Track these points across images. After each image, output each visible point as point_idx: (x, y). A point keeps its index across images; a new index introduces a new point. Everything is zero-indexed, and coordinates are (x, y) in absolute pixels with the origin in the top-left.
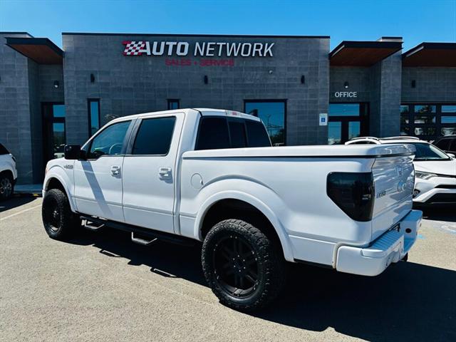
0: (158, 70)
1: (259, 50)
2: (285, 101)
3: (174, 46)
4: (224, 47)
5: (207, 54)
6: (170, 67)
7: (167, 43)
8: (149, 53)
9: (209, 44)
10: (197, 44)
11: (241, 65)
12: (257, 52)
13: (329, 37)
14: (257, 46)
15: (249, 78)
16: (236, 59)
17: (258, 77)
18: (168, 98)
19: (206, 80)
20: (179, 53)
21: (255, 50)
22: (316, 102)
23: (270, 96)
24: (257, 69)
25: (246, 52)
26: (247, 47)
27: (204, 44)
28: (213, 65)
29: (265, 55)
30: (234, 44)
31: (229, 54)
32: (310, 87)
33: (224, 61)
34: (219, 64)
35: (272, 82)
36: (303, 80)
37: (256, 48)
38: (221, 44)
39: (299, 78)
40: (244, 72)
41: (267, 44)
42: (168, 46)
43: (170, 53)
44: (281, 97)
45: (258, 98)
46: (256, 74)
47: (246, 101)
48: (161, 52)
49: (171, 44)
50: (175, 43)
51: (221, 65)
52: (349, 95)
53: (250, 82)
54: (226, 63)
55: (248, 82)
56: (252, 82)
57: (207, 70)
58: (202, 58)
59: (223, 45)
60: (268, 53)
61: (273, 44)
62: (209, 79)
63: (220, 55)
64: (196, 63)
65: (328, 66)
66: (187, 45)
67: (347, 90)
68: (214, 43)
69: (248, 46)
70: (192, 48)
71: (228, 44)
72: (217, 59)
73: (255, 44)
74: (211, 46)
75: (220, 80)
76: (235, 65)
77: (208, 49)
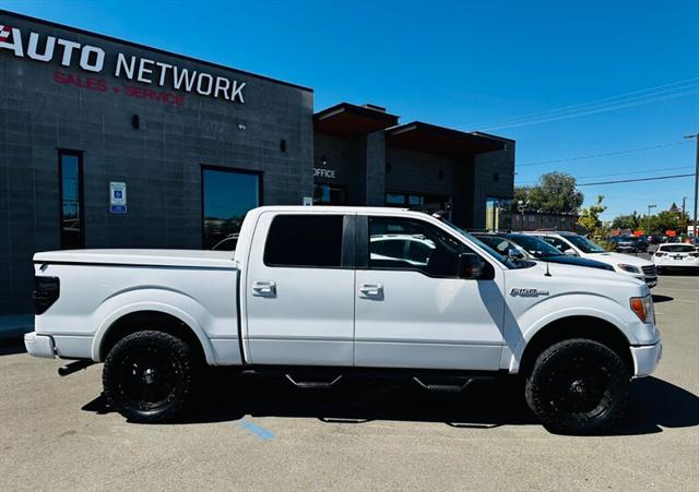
0: (37, 90)
1: (225, 89)
2: (260, 174)
3: (74, 49)
4: (170, 72)
5: (140, 78)
6: (63, 86)
7: (61, 42)
8: (19, 52)
9: (143, 61)
10: (121, 57)
11: (195, 107)
12: (221, 92)
13: (311, 91)
14: (221, 81)
15: (207, 130)
16: (187, 96)
17: (221, 131)
18: (59, 145)
19: (135, 122)
20: (84, 63)
21: (218, 87)
22: (299, 180)
23: (241, 163)
24: (220, 118)
25: (204, 88)
26: (205, 80)
27: (134, 58)
28: (148, 98)
29: (233, 99)
30: (185, 71)
31: (177, 86)
32: (291, 159)
33: (168, 95)
34: (158, 99)
35: (242, 143)
36: (283, 146)
37: (221, 85)
38: (164, 66)
39: (278, 142)
40: (199, 118)
41: (235, 82)
42: (63, 47)
43: (66, 61)
44: (255, 166)
45: (221, 164)
46: (219, 127)
47: (204, 167)
48: (48, 56)
49: (69, 46)
50: (78, 46)
51: (161, 101)
52: (327, 174)
53: (209, 137)
54: (171, 99)
55: (206, 137)
56: (214, 138)
57: (137, 105)
58: (130, 84)
59: (167, 69)
60: (237, 96)
61: (244, 84)
62: (142, 121)
63: (162, 83)
64: (116, 90)
65: (312, 130)
66: (101, 55)
67: (326, 168)
68: (153, 62)
69: (208, 79)
70: (110, 62)
71: (175, 68)
72: (155, 89)
73: (219, 79)
74: (147, 66)
75: (160, 126)
76: (186, 106)
77: (142, 70)
